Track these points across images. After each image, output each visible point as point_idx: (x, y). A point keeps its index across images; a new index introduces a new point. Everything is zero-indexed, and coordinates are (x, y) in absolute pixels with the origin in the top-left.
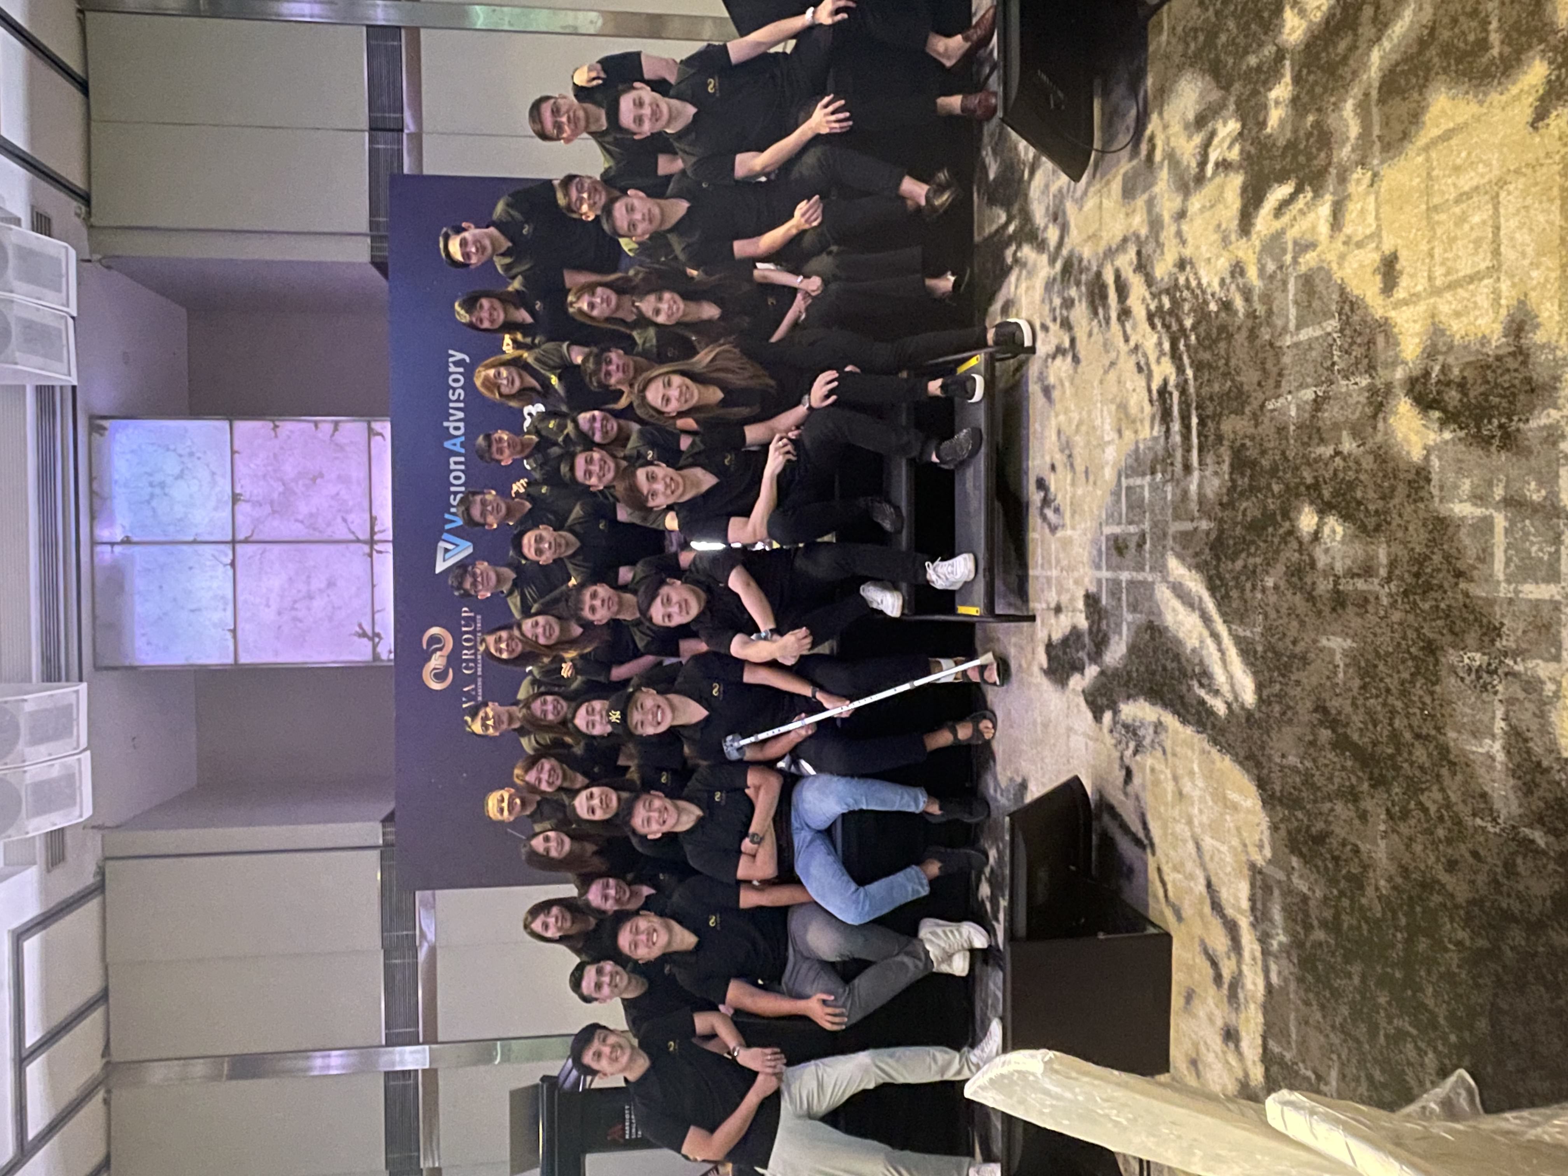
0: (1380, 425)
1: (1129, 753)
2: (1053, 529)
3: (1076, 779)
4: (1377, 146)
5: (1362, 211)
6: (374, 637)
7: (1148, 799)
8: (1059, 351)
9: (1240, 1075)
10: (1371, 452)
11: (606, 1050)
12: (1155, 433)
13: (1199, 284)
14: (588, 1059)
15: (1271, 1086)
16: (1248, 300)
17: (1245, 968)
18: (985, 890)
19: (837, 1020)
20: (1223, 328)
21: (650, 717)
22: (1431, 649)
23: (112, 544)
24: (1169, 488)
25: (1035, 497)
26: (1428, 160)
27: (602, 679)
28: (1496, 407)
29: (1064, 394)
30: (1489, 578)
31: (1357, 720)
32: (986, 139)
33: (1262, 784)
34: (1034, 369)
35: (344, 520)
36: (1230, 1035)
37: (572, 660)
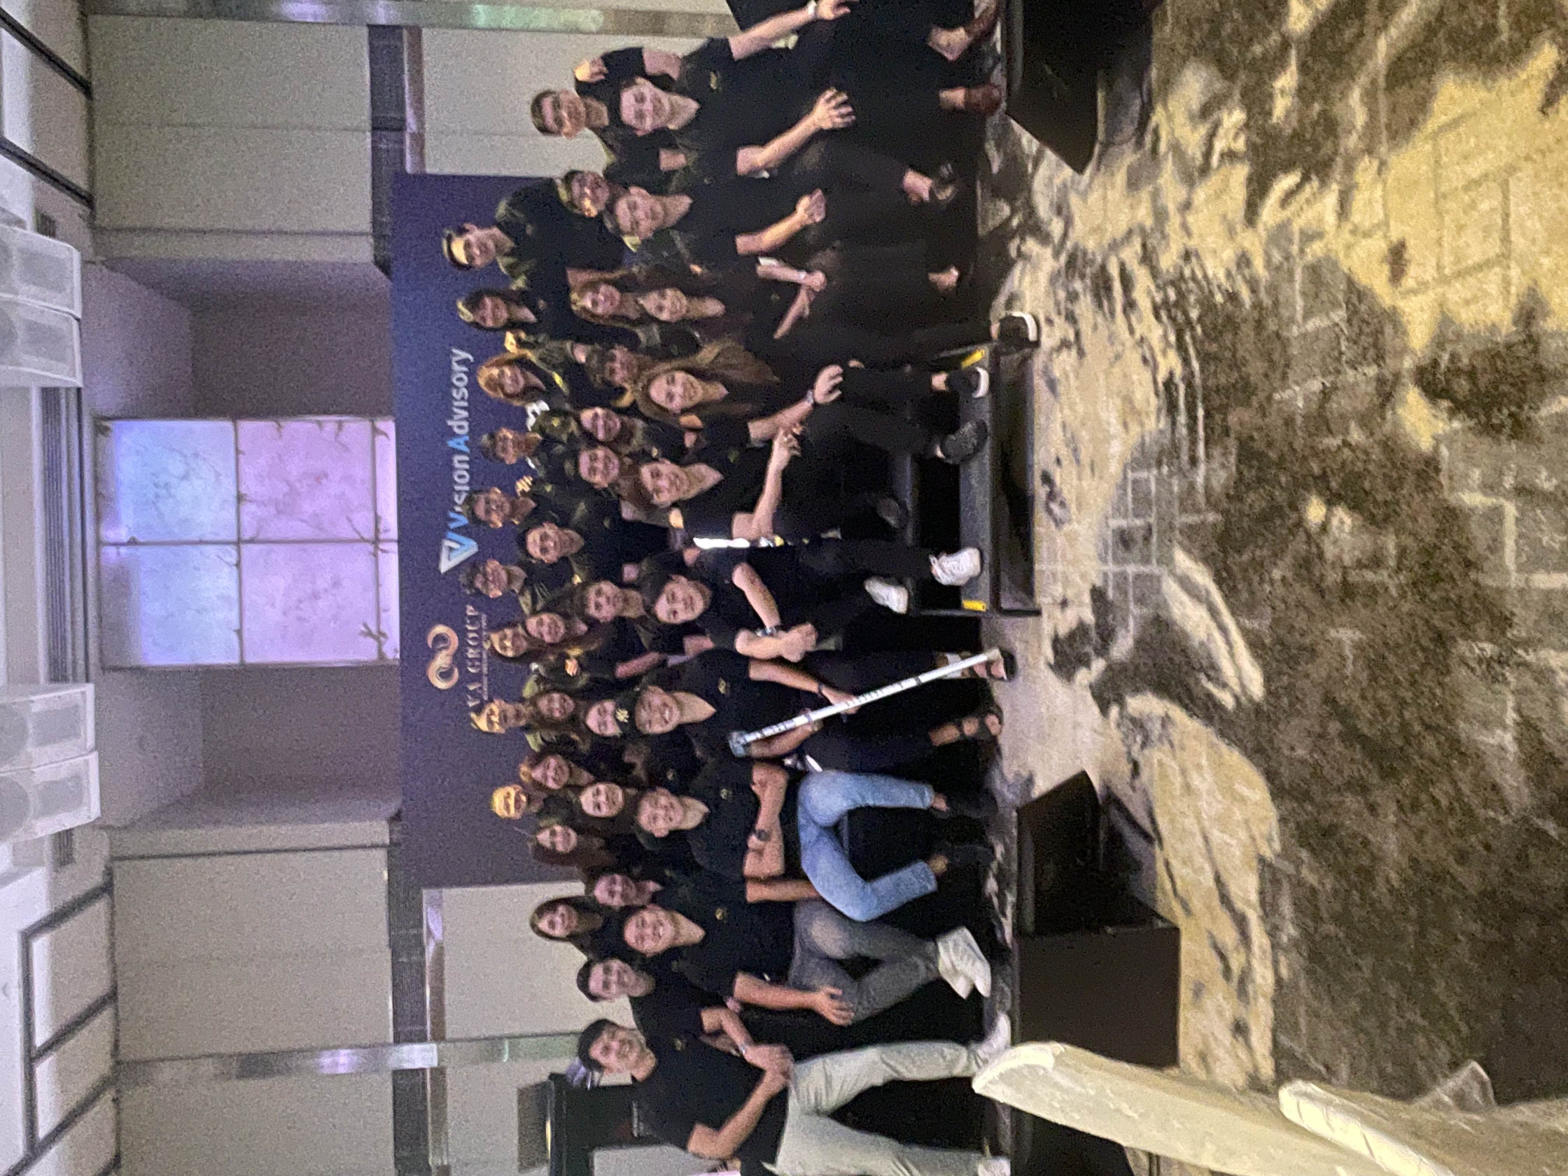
0: (1389, 415)
1: (1136, 748)
2: (1058, 523)
3: (1084, 774)
4: (1384, 137)
5: (1370, 202)
6: (379, 636)
7: (1155, 792)
8: (1065, 344)
9: (1251, 1070)
10: (1379, 443)
11: (615, 1045)
12: (1161, 425)
13: (1205, 276)
14: (596, 1052)
15: (1282, 1077)
16: (1254, 291)
17: (1255, 963)
18: (992, 885)
19: (844, 1013)
20: (1229, 319)
21: (658, 715)
22: (1441, 639)
23: (117, 544)
24: (1175, 481)
25: (1041, 491)
26: (1435, 146)
27: (607, 676)
28: (1505, 395)
29: (1070, 388)
30: (1500, 568)
31: (1367, 711)
32: (990, 132)
33: (1271, 776)
34: (1038, 362)
35: (350, 520)
36: (1240, 1029)
37: (577, 658)
